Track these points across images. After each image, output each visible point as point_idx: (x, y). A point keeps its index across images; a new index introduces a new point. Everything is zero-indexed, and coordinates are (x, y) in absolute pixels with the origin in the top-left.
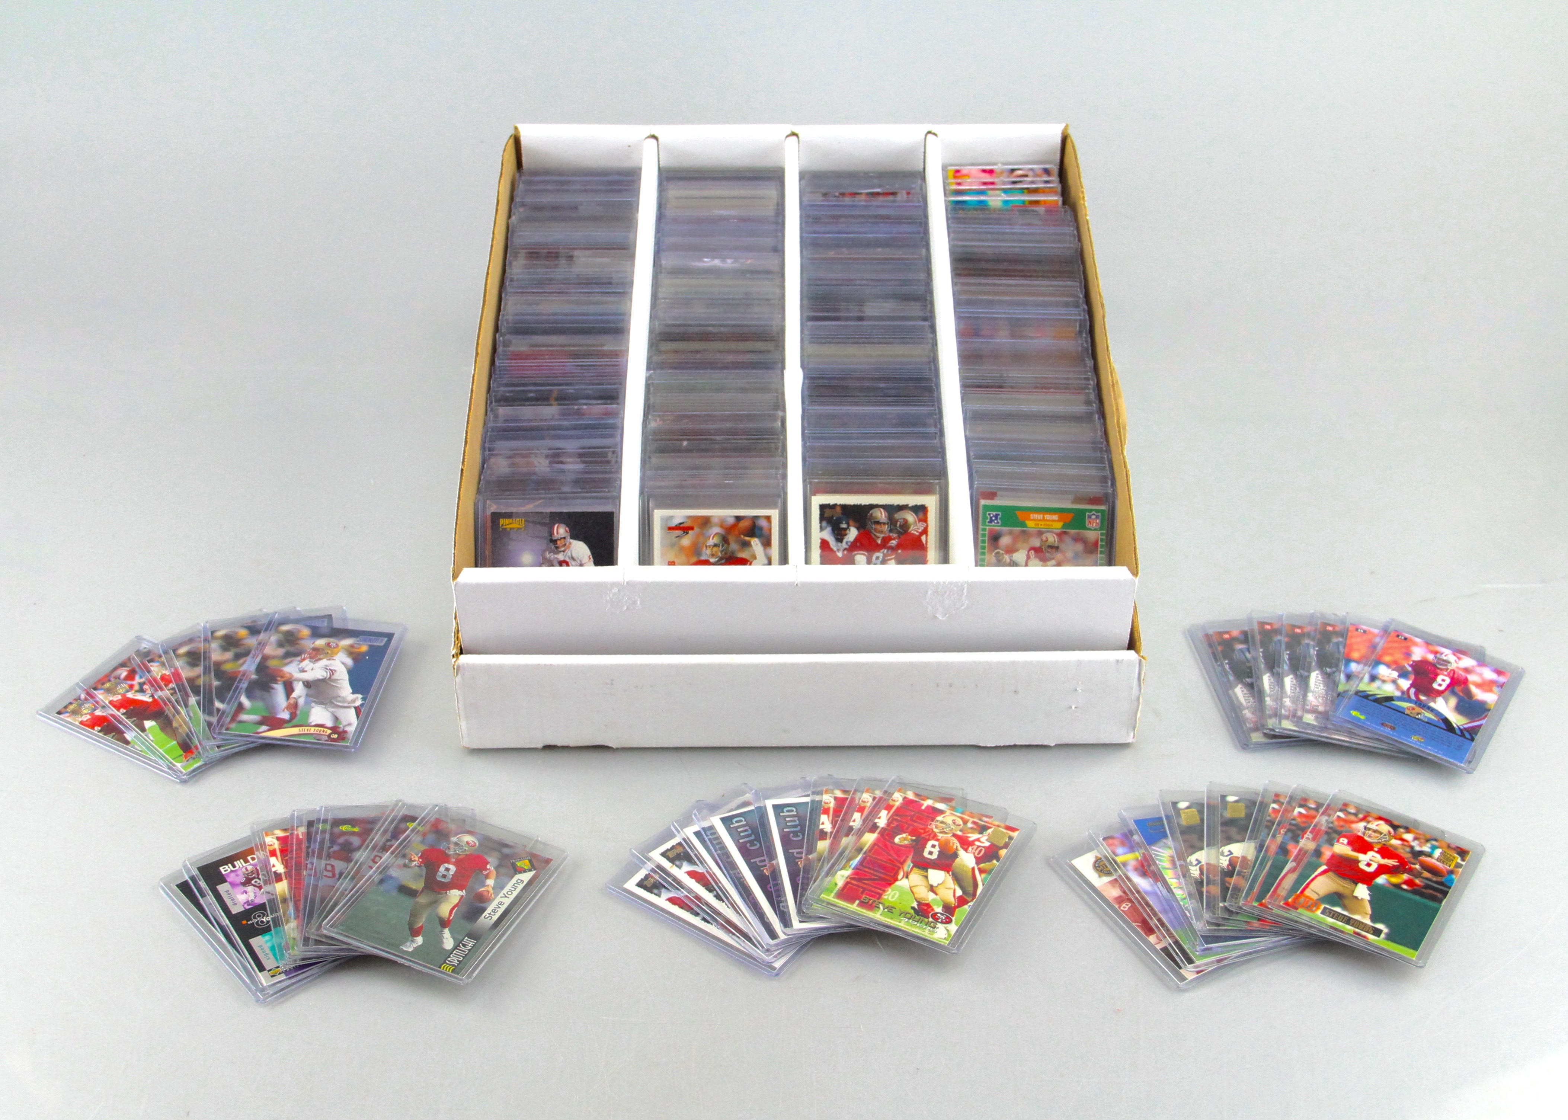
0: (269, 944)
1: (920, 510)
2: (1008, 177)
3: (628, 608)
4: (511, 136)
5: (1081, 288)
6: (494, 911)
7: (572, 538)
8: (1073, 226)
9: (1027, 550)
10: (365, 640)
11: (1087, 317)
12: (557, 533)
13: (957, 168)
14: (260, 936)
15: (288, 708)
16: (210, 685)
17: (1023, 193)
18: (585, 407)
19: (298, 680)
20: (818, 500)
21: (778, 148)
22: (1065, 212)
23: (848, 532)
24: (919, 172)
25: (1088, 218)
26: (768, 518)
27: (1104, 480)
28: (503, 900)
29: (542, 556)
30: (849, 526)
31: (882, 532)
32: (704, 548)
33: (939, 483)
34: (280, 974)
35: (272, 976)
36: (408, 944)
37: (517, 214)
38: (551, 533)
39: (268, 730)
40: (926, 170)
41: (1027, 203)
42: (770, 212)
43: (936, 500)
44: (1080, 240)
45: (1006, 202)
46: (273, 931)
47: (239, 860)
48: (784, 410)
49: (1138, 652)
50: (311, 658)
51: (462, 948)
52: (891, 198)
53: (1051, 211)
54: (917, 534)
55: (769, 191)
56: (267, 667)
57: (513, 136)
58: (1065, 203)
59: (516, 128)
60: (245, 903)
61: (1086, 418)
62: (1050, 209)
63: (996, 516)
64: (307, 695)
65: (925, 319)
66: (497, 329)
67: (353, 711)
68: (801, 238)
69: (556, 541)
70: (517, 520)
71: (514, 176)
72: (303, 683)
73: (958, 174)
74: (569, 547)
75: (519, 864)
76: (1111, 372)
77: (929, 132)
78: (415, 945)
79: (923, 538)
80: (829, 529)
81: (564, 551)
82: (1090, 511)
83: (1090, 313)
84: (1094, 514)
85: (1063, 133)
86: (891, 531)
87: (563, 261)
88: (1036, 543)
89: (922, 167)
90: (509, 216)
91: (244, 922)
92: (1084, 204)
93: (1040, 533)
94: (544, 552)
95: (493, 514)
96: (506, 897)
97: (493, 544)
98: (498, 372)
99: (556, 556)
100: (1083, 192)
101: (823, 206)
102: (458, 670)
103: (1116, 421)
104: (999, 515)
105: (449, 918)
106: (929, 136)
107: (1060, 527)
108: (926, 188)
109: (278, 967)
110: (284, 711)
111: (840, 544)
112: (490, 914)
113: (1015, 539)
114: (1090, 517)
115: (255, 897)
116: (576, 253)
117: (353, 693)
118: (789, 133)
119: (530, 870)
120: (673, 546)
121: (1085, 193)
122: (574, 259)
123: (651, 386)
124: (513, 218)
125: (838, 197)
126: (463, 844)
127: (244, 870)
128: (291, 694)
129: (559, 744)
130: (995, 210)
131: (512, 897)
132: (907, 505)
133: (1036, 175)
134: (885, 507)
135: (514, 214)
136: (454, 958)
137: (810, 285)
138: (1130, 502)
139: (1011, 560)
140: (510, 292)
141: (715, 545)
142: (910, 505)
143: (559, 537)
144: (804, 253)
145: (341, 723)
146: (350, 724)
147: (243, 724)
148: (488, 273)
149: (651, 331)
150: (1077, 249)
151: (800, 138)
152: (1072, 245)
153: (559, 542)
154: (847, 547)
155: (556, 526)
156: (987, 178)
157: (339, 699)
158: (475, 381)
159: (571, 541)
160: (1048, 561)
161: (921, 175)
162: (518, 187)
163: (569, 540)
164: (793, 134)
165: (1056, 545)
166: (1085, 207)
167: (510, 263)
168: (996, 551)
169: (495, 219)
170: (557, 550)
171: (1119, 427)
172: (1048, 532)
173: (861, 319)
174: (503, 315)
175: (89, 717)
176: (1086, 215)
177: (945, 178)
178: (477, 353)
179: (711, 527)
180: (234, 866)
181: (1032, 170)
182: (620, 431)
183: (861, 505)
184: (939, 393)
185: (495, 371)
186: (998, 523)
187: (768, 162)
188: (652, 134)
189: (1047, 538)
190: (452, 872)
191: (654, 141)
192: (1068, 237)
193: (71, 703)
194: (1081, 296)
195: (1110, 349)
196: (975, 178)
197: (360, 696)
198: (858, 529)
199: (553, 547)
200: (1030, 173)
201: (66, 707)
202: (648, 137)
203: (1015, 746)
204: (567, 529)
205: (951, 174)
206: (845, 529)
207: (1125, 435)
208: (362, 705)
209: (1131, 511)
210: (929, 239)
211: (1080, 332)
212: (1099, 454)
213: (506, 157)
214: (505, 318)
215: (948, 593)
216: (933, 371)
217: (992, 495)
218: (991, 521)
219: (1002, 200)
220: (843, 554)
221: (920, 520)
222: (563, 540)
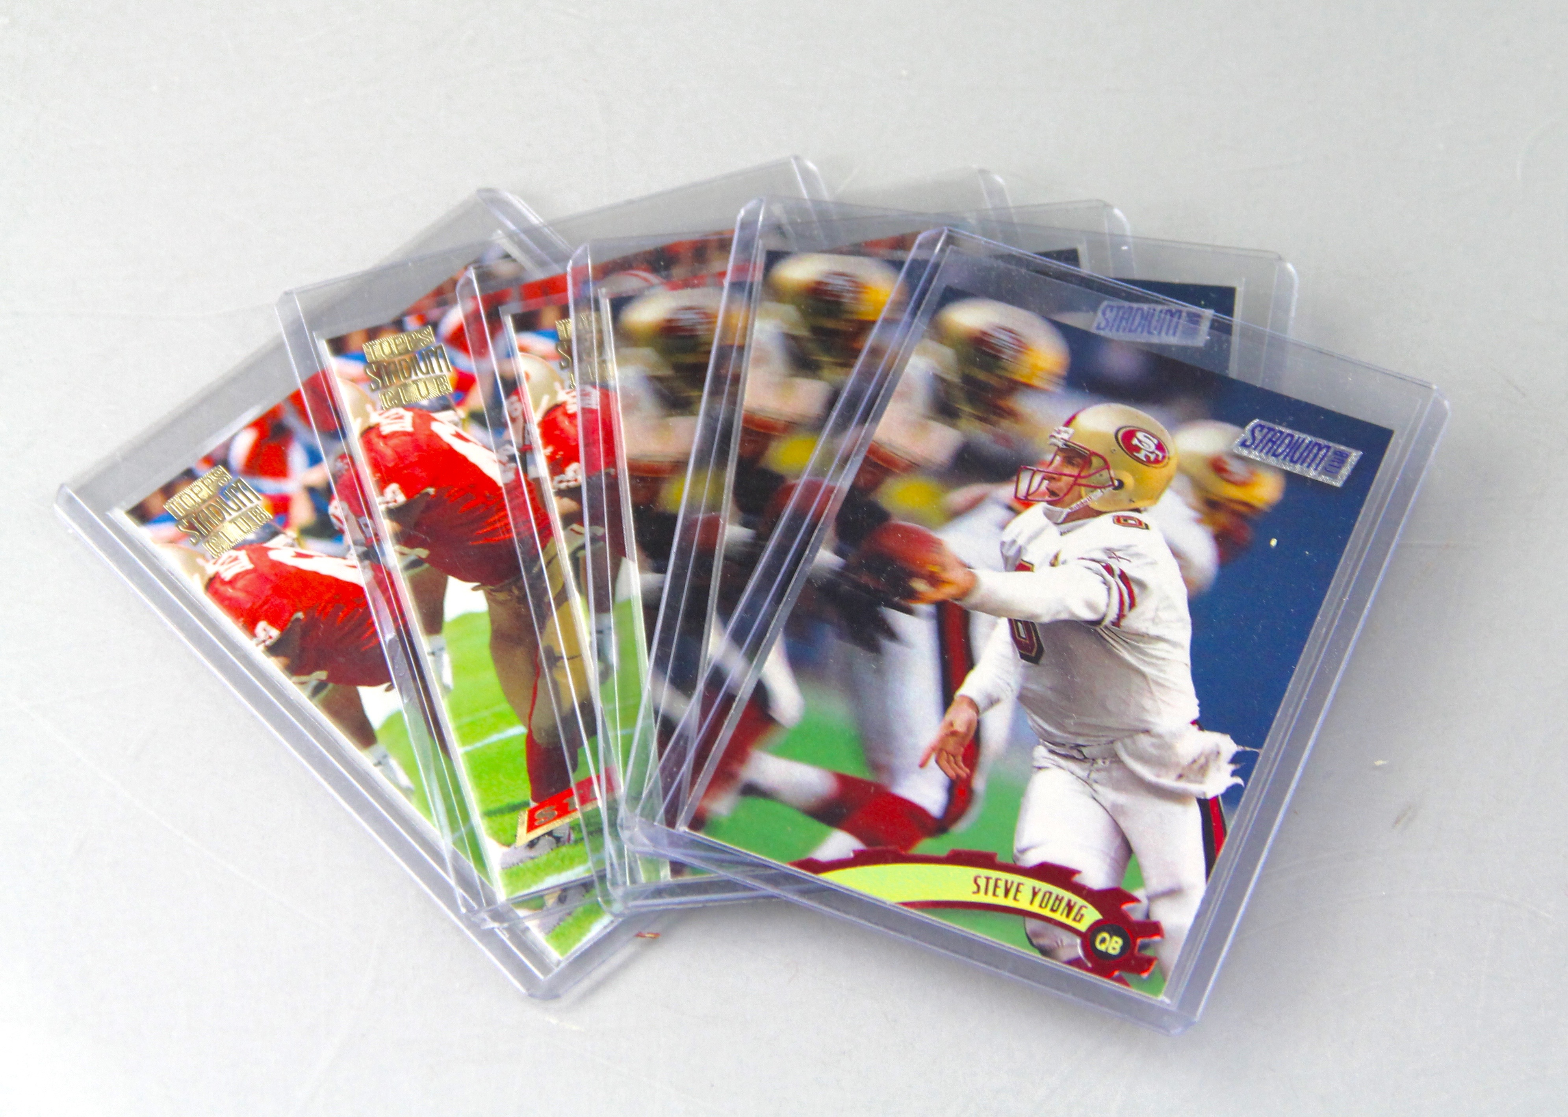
10: (1270, 444)
15: (940, 751)
16: (712, 527)
19: (996, 611)
39: (859, 859)
50: (1055, 498)
56: (881, 516)
64: (1024, 699)
67: (1193, 816)
72: (1013, 624)
110: (923, 765)
117: (1201, 723)
128: (959, 682)
145: (1141, 882)
146: (1173, 893)
147: (760, 804)
157: (1144, 741)
175: (244, 563)
193: (190, 475)
197: (1227, 746)
201: (168, 491)
208: (1233, 794)
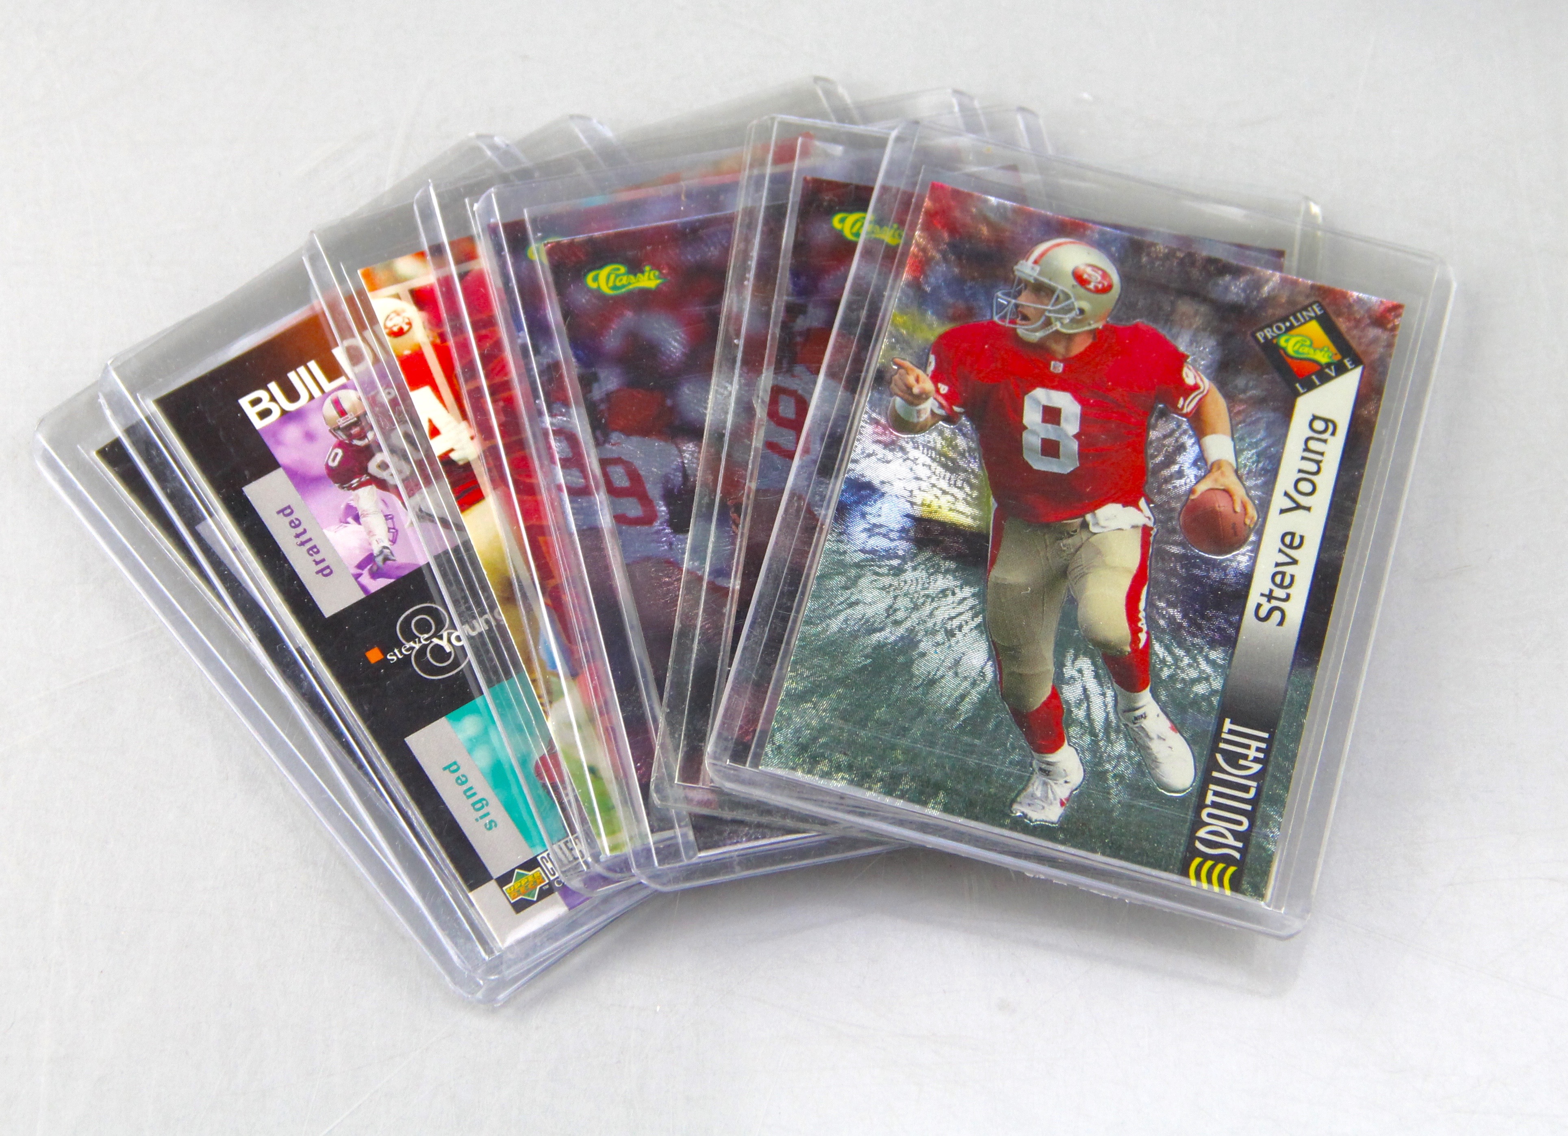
0: (482, 759)
6: (1282, 581)
14: (443, 720)
28: (1297, 522)
34: (544, 894)
35: (520, 906)
36: (1036, 787)
46: (487, 697)
47: (304, 363)
51: (1233, 775)
60: (361, 566)
75: (1291, 344)
78: (1063, 791)
91: (374, 655)
96: (1298, 507)
105: (1135, 640)
109: (531, 864)
112: (1270, 597)
115: (395, 534)
119: (1341, 370)
126: (1066, 284)
127: (329, 410)
131: (1321, 502)
136: (1219, 826)
180: (292, 394)
190: (1071, 425)
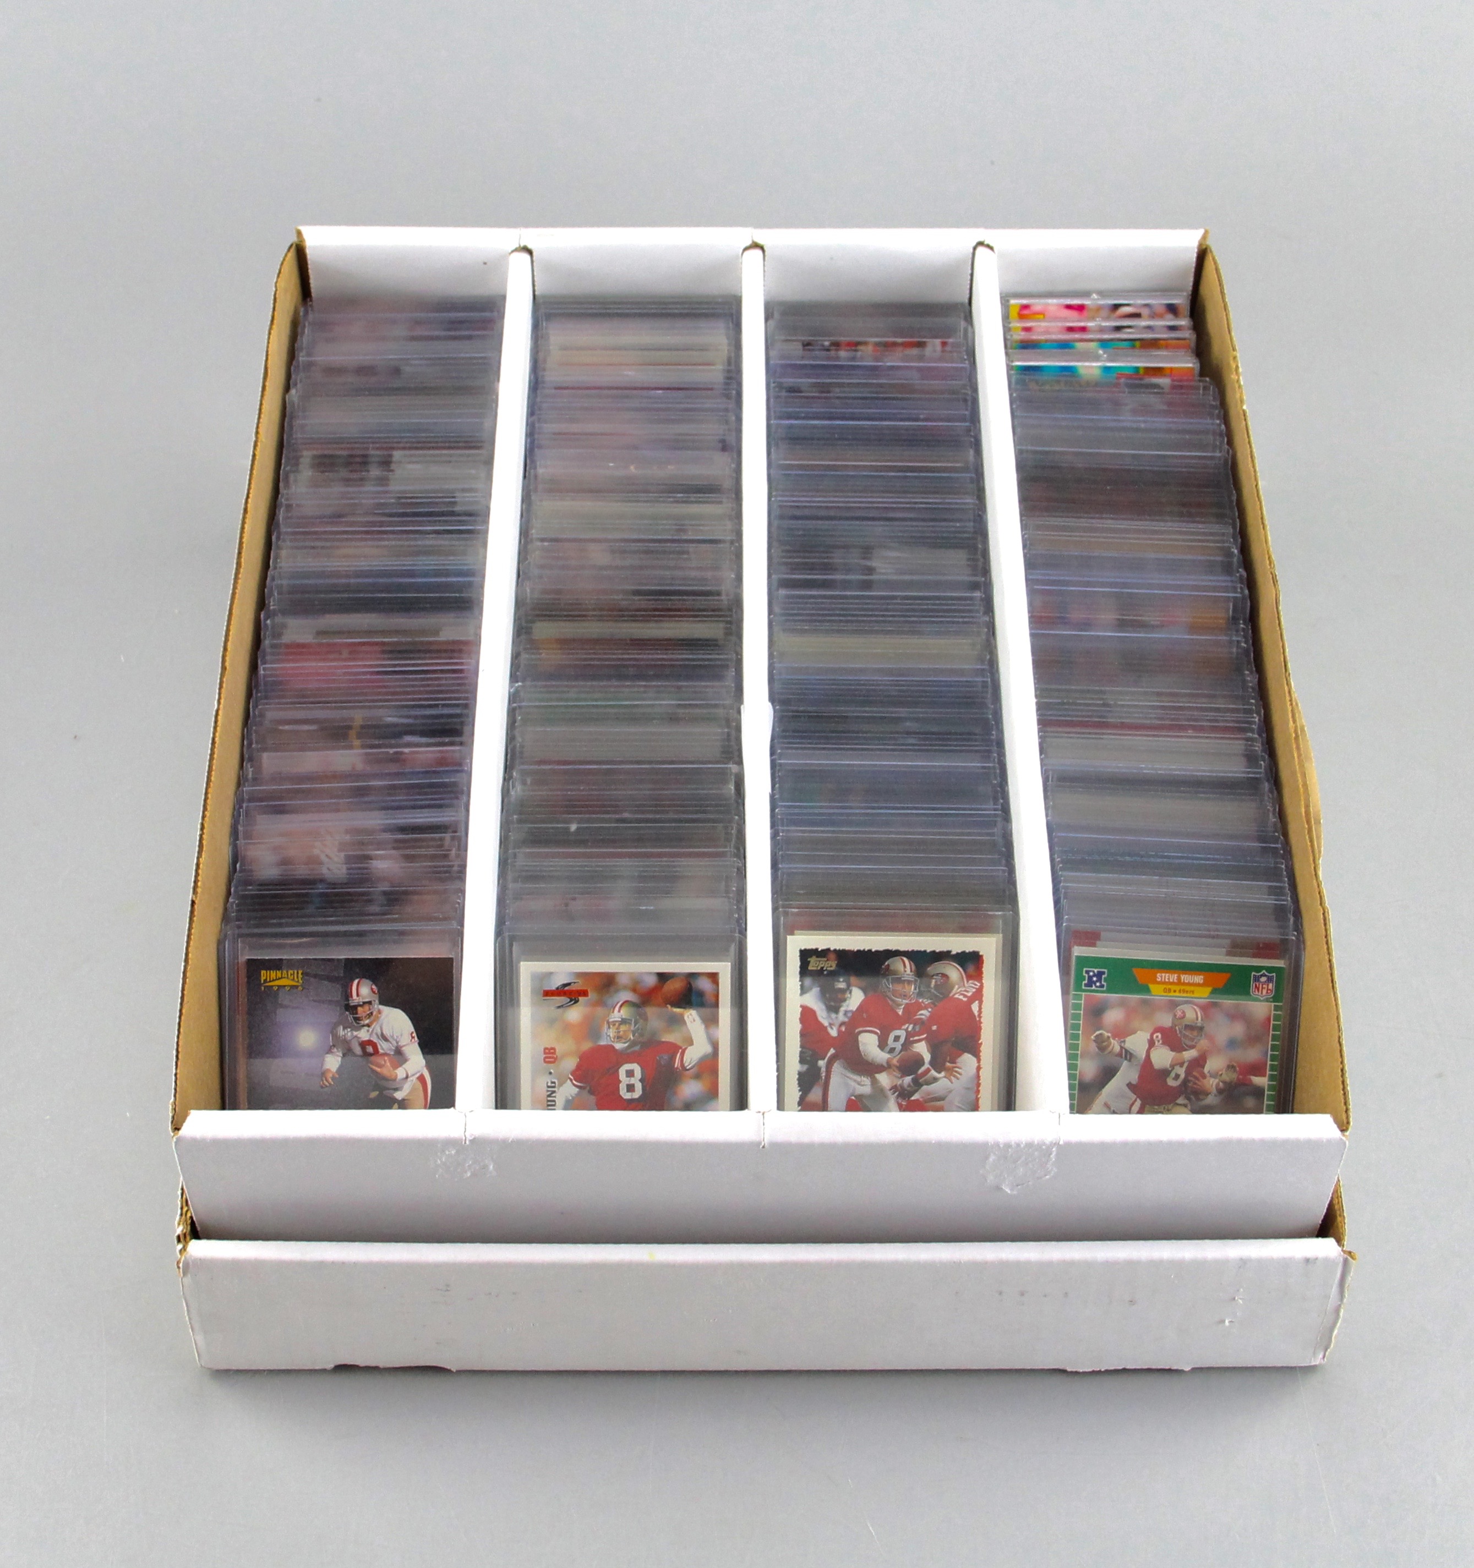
1: (971, 961)
2: (1107, 318)
3: (474, 1175)
4: (291, 246)
5: (1234, 537)
7: (381, 1003)
8: (1218, 418)
9: (1151, 1031)
11: (1246, 592)
12: (358, 995)
13: (1025, 302)
17: (1133, 347)
18: (406, 750)
20: (797, 942)
21: (731, 267)
22: (1205, 388)
23: (848, 995)
24: (962, 304)
25: (1245, 407)
26: (714, 977)
27: (1280, 912)
29: (332, 1032)
30: (849, 986)
31: (905, 996)
32: (606, 1026)
33: (1003, 916)
37: (299, 386)
38: (348, 996)
40: (974, 302)
41: (1141, 372)
42: (715, 375)
43: (997, 942)
44: (1230, 443)
45: (1107, 369)
48: (740, 762)
49: (1339, 1241)
52: (915, 351)
53: (1181, 387)
54: (965, 999)
55: (716, 336)
57: (294, 245)
58: (1203, 373)
59: (299, 233)
61: (1248, 787)
62: (1180, 383)
63: (1099, 975)
65: (975, 586)
66: (261, 603)
68: (769, 426)
69: (355, 1007)
70: (291, 972)
71: (296, 313)
73: (1026, 312)
74: (377, 1018)
76: (1292, 711)
77: (981, 244)
79: (975, 1007)
80: (816, 990)
81: (368, 1026)
82: (1258, 969)
83: (1251, 583)
84: (1264, 975)
85: (1200, 245)
86: (920, 994)
87: (375, 472)
88: (1165, 1020)
89: (968, 296)
90: (287, 388)
92: (1238, 381)
93: (1173, 1005)
94: (335, 1026)
95: (250, 962)
97: (250, 1012)
98: (262, 688)
99: (355, 1033)
100: (1235, 358)
101: (804, 366)
102: (187, 1268)
103: (1303, 810)
104: (1104, 973)
106: (980, 250)
107: (1206, 995)
108: (974, 333)
111: (833, 1016)
113: (1131, 1012)
114: (1257, 979)
116: (397, 454)
118: (749, 243)
120: (552, 1022)
121: (1238, 358)
122: (393, 466)
123: (517, 712)
124: (293, 391)
125: (828, 350)
129: (362, 1364)
130: (1088, 384)
132: (949, 952)
133: (1153, 316)
134: (912, 955)
135: (296, 384)
137: (782, 517)
138: (1332, 975)
139: (1122, 1048)
140: (287, 533)
141: (623, 1021)
142: (954, 952)
143: (361, 1000)
144: (773, 456)
148: (245, 510)
149: (519, 603)
150: (1226, 461)
151: (766, 253)
152: (1218, 454)
153: (360, 1009)
154: (846, 1020)
155: (356, 982)
156: (1075, 320)
158: (219, 723)
159: (381, 1007)
160: (1186, 1050)
161: (966, 310)
162: (303, 333)
163: (377, 1006)
164: (755, 246)
165: (1199, 1025)
166: (1240, 386)
167: (287, 477)
168: (1098, 1033)
169: (261, 404)
170: (357, 1023)
171: (1308, 822)
172: (1187, 1002)
173: (867, 585)
174: (273, 579)
176: (1242, 401)
177: (1006, 318)
178: (224, 668)
179: (617, 991)
181: (1146, 305)
182: (465, 798)
183: (870, 951)
184: (1001, 731)
185: (257, 686)
186: (1102, 986)
187: (714, 288)
188: (522, 245)
189: (1184, 1012)
191: (526, 257)
192: (1211, 437)
194: (1236, 551)
195: (1289, 665)
196: (1056, 319)
198: (864, 990)
199: (350, 1018)
200: (1145, 312)
202: (516, 250)
203: (1125, 1370)
204: (374, 987)
205: (1014, 313)
206: (843, 991)
207: (1319, 837)
209: (1335, 994)
210: (980, 431)
211: (1235, 619)
212: (1270, 861)
213: (282, 284)
214: (278, 582)
215: (1023, 1158)
216: (990, 690)
217: (1091, 938)
218: (1090, 984)
219: (1100, 367)
220: (839, 1031)
221: (969, 977)
222: (367, 1007)
